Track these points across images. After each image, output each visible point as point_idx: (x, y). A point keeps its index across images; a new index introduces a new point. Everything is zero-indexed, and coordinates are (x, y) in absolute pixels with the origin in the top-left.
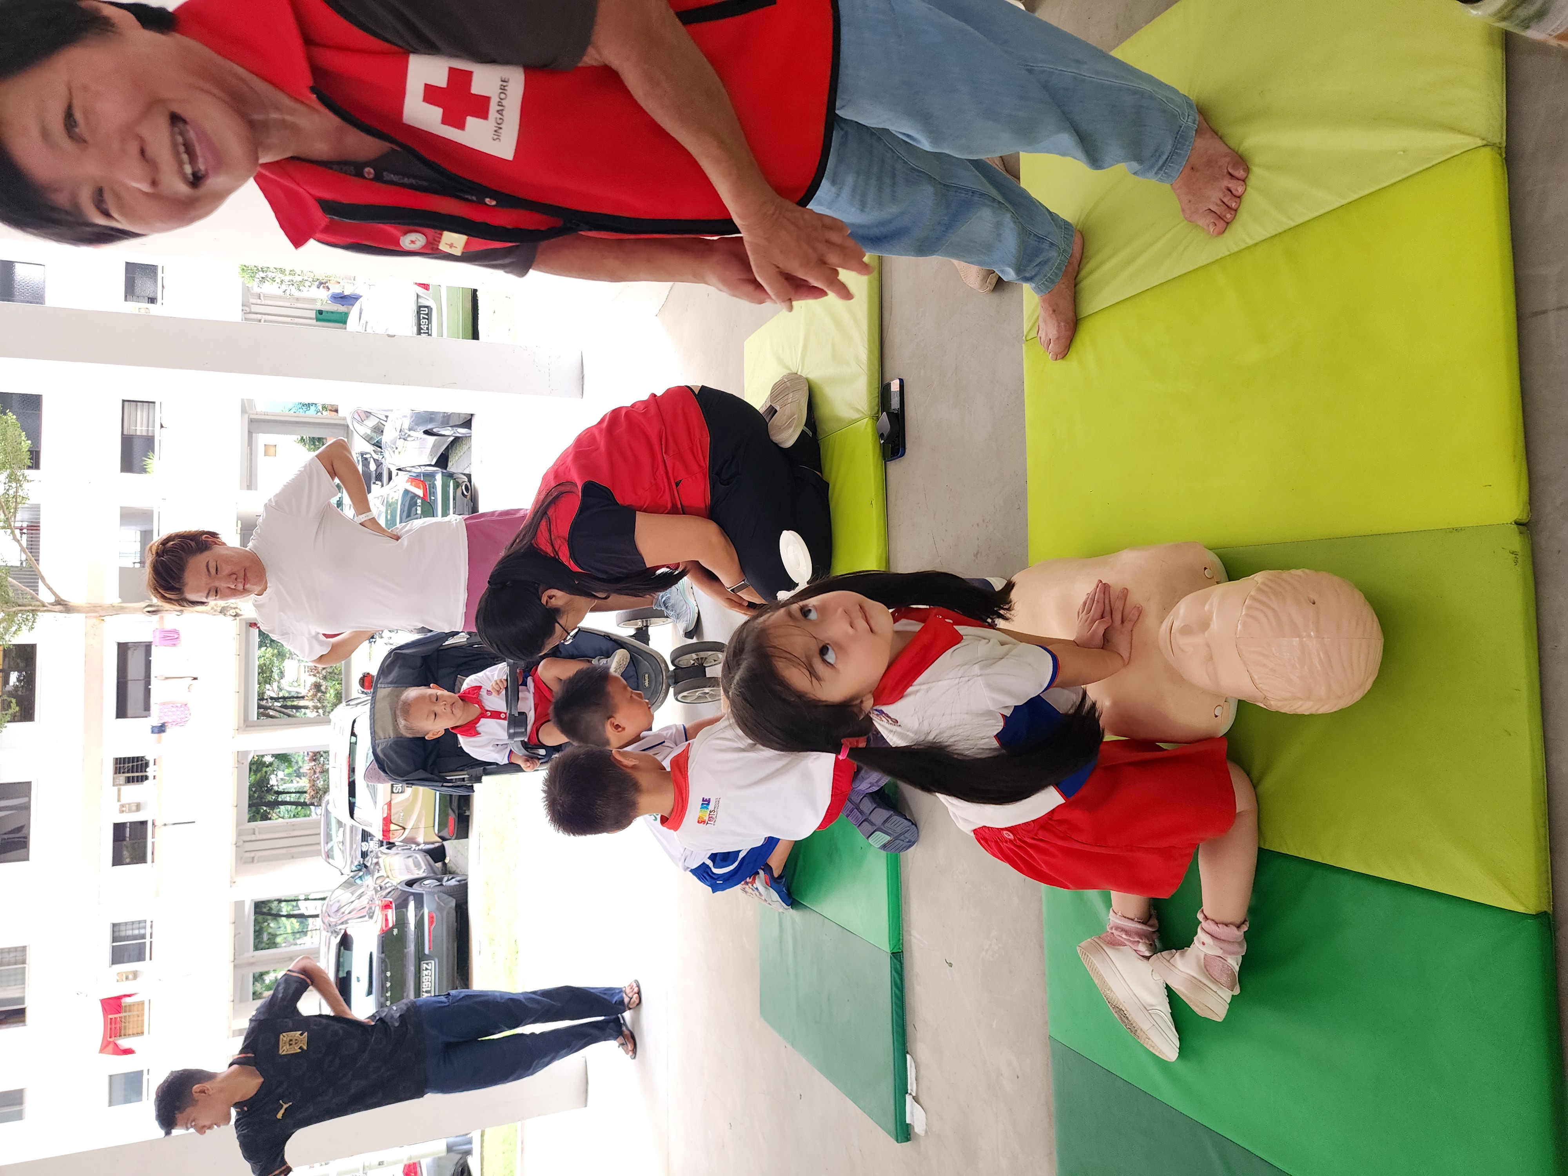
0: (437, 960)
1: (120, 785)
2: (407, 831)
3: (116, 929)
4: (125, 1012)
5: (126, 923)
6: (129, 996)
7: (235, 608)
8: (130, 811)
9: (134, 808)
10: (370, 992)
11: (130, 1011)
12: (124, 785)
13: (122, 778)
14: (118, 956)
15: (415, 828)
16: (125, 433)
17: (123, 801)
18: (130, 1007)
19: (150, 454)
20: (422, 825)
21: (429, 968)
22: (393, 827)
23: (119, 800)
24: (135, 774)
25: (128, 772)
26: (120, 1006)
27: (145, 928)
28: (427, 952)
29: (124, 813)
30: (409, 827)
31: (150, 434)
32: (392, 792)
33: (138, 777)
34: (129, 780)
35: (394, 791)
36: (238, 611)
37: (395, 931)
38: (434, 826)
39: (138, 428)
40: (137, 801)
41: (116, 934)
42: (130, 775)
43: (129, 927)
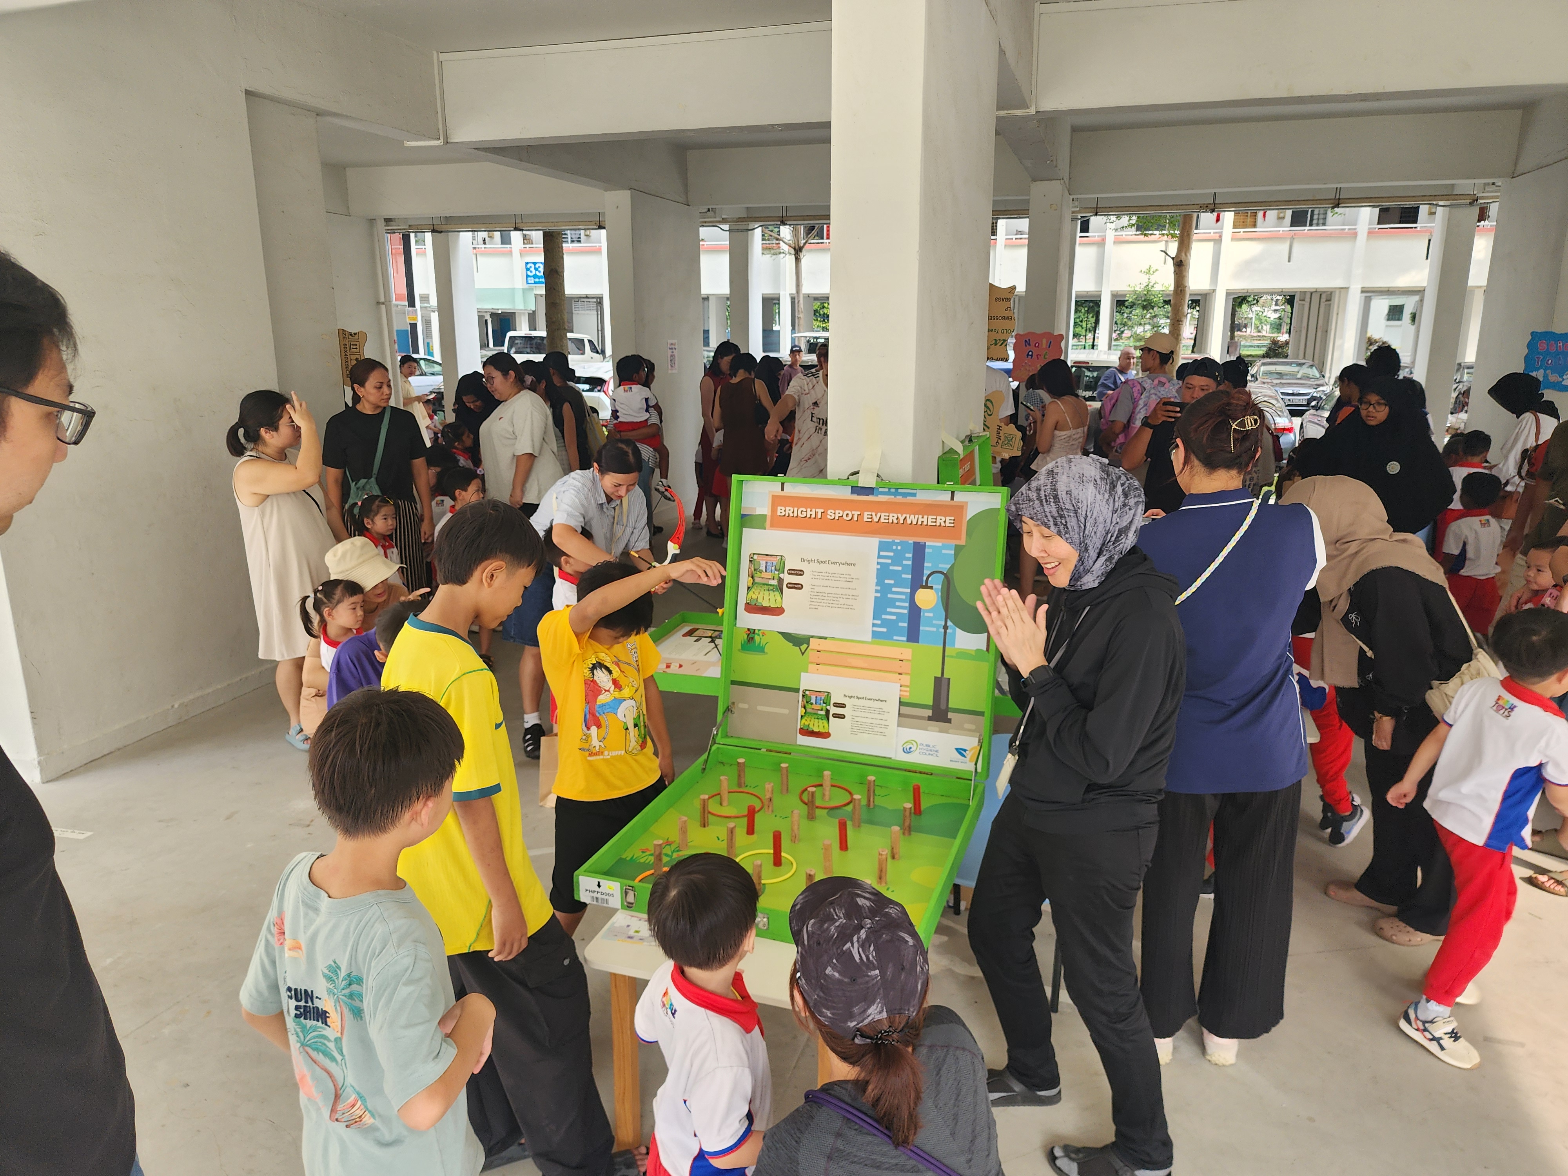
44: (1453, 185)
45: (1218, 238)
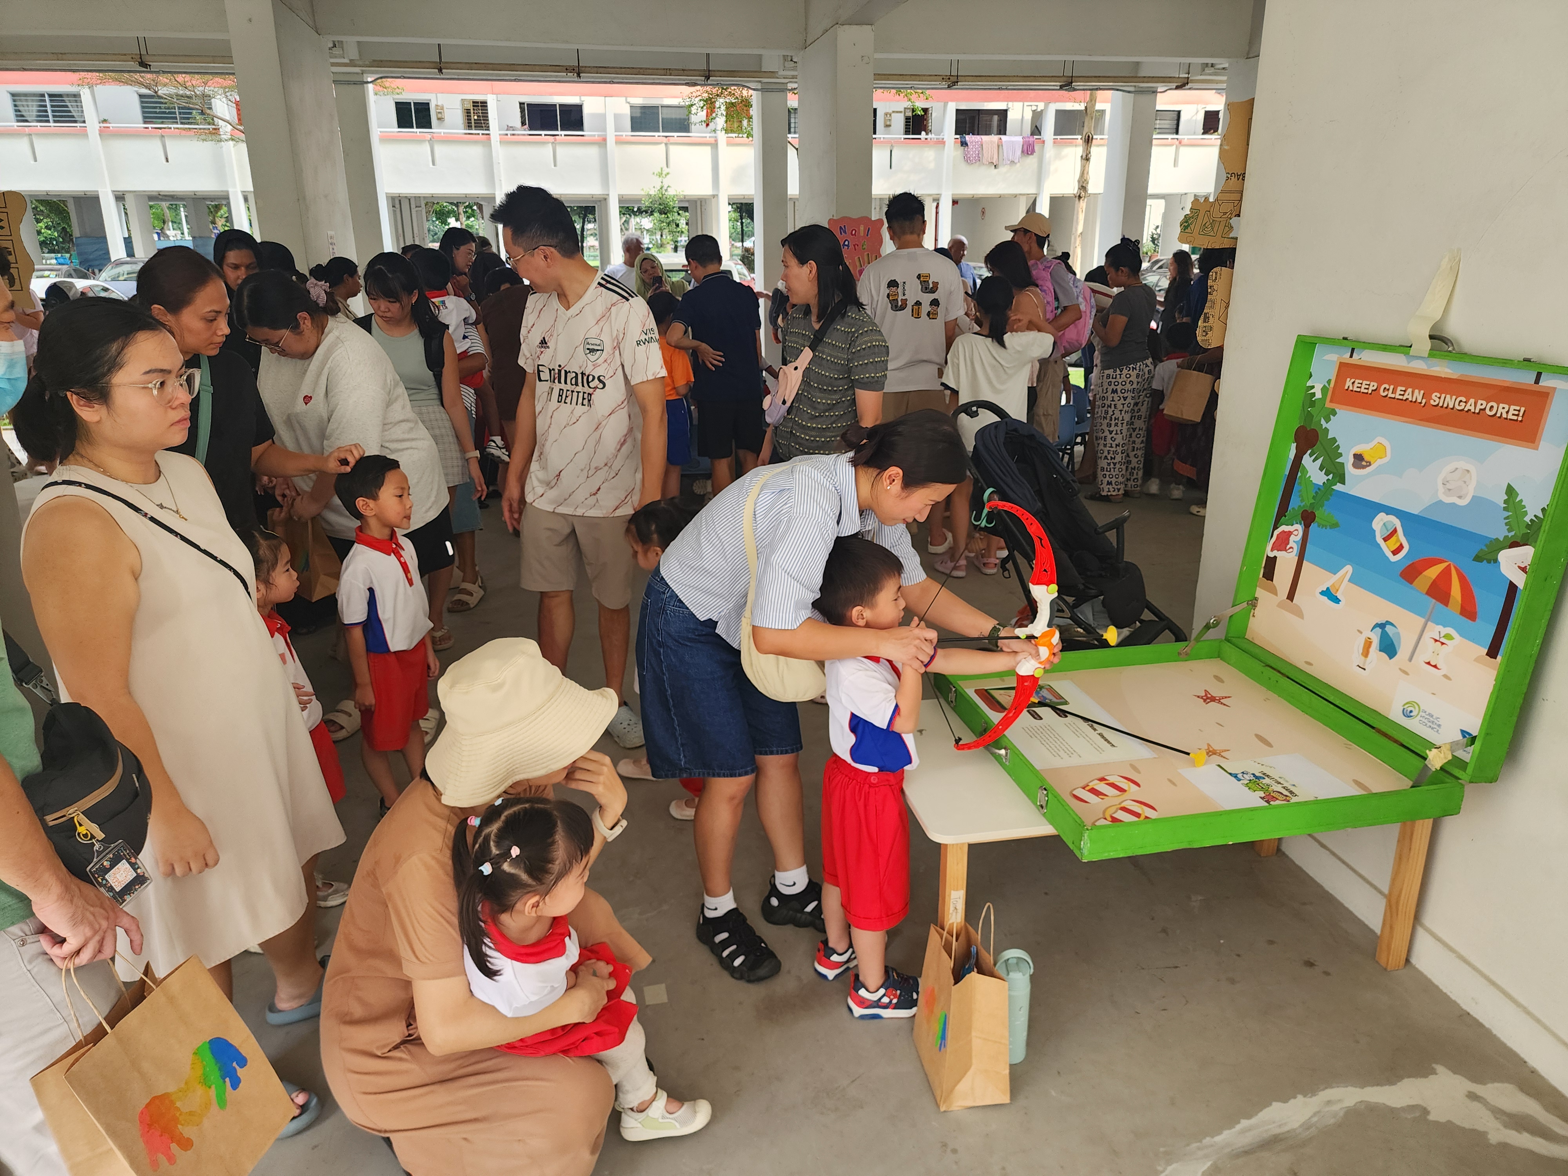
1: (904, 111)
8: (885, 120)
9: (887, 124)
12: (904, 114)
13: (911, 114)
17: (893, 115)
23: (893, 112)
24: (912, 124)
29: (884, 116)
33: (910, 125)
34: (907, 119)
40: (892, 126)
42: (912, 121)
44: (1138, 63)
45: (714, 142)
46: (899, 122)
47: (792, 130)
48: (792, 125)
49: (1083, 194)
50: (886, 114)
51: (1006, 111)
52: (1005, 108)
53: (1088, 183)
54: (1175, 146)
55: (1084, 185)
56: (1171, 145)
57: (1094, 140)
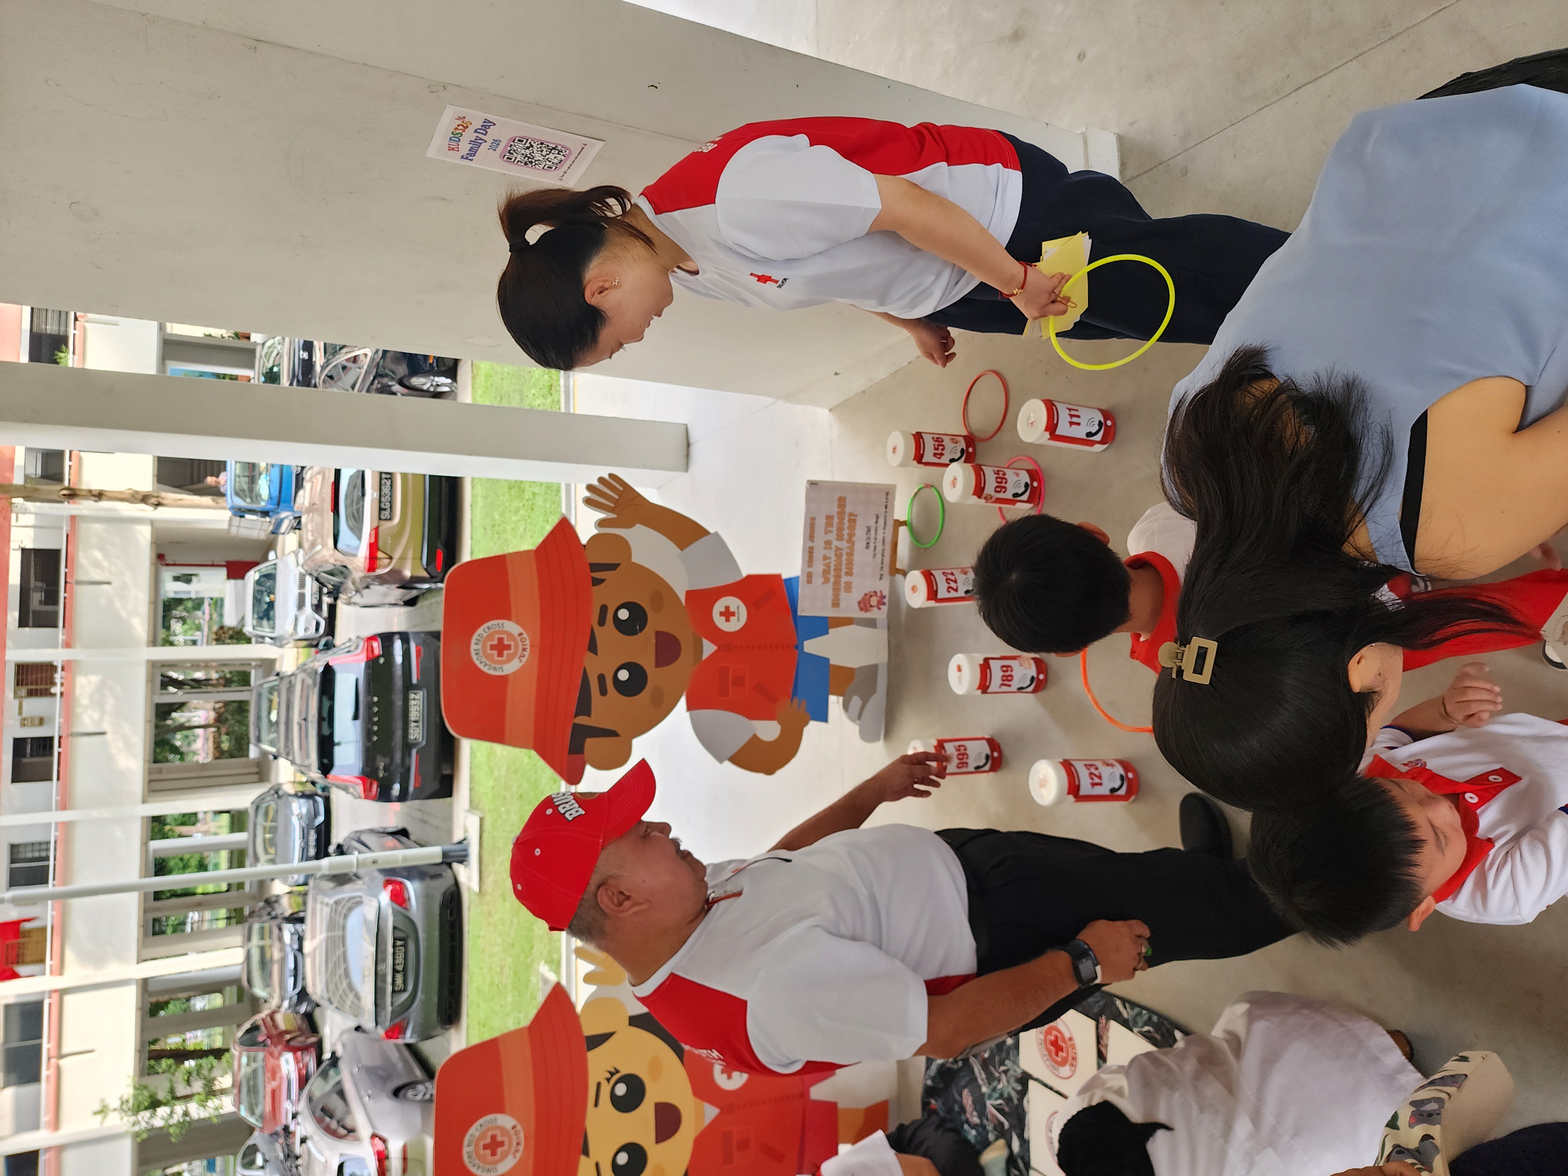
0: (425, 691)
1: (21, 697)
2: (394, 561)
3: (15, 850)
4: (24, 937)
5: (26, 845)
6: (28, 920)
7: (157, 497)
8: (33, 725)
9: (37, 722)
10: (356, 717)
11: (29, 937)
12: (25, 697)
13: (23, 691)
14: (17, 879)
15: (403, 558)
16: (34, 330)
17: (25, 713)
18: (29, 933)
19: (64, 347)
20: (410, 555)
21: (416, 697)
22: (380, 554)
23: (20, 713)
24: (39, 687)
25: (32, 684)
26: (18, 930)
27: (48, 850)
28: (415, 681)
29: (26, 727)
30: (397, 556)
31: (61, 333)
32: (380, 519)
33: (41, 690)
34: (31, 694)
35: (382, 517)
36: (161, 500)
37: (382, 661)
38: (421, 558)
39: (49, 327)
40: (41, 715)
41: (15, 856)
42: (34, 687)
43: (29, 848)
46: (35, 706)
47: (43, 854)
48: (37, 855)
49: (154, 500)
50: (23, 725)
51: (24, 551)
52: (19, 553)
53: (137, 492)
54: (86, 324)
55: (140, 497)
56: (84, 330)
57: (72, 486)
